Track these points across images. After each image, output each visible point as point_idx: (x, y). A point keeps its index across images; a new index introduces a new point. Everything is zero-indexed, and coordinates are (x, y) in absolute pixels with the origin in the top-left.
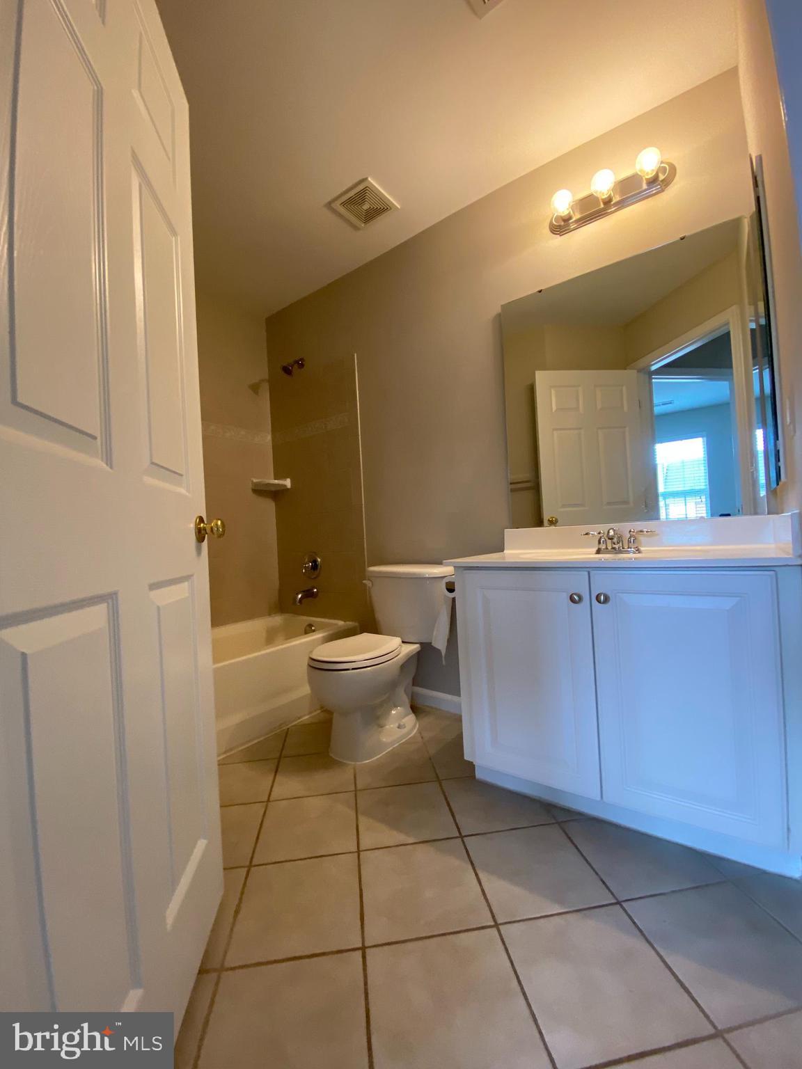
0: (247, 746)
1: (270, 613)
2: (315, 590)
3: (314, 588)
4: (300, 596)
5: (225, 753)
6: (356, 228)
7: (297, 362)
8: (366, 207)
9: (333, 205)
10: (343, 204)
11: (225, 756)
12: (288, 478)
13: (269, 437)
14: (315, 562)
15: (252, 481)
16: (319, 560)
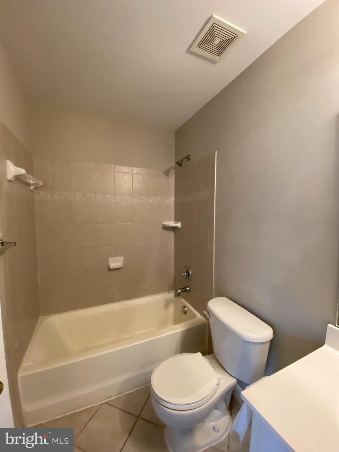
0: (130, 392)
1: (169, 291)
2: (188, 288)
3: (188, 286)
4: (179, 291)
5: (116, 395)
6: (214, 62)
7: (185, 158)
8: (217, 41)
9: (191, 50)
10: (199, 46)
11: (116, 397)
12: (179, 221)
13: (173, 199)
14: (188, 272)
15: (162, 223)
16: (190, 272)
